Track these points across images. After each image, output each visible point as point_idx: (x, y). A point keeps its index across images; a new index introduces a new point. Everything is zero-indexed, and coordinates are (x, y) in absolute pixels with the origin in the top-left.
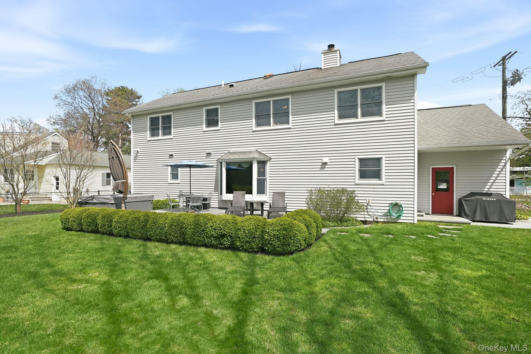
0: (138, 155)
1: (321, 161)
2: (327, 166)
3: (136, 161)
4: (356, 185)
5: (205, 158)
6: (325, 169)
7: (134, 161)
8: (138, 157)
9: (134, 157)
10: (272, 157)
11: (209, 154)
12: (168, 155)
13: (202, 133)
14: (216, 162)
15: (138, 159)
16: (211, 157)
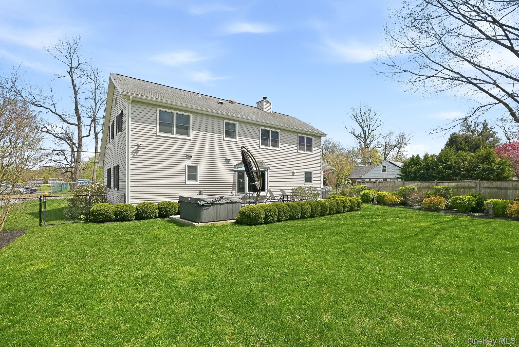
0: (139, 149)
1: (292, 172)
2: (295, 175)
3: (135, 156)
4: (305, 185)
5: (224, 162)
6: (294, 176)
7: (132, 156)
8: (139, 152)
9: (132, 151)
10: (271, 167)
11: (228, 160)
12: (186, 156)
13: (222, 141)
14: (234, 167)
15: (138, 154)
16: (229, 163)
